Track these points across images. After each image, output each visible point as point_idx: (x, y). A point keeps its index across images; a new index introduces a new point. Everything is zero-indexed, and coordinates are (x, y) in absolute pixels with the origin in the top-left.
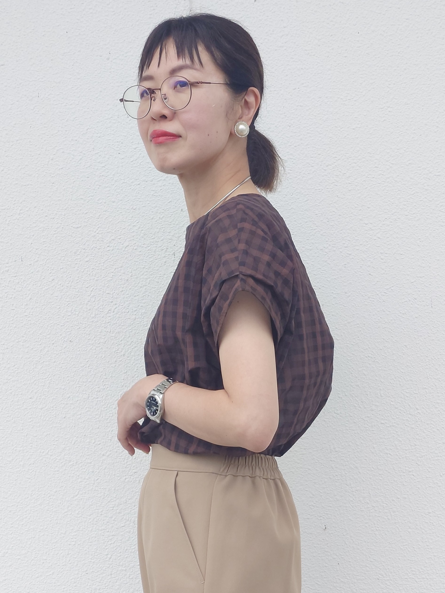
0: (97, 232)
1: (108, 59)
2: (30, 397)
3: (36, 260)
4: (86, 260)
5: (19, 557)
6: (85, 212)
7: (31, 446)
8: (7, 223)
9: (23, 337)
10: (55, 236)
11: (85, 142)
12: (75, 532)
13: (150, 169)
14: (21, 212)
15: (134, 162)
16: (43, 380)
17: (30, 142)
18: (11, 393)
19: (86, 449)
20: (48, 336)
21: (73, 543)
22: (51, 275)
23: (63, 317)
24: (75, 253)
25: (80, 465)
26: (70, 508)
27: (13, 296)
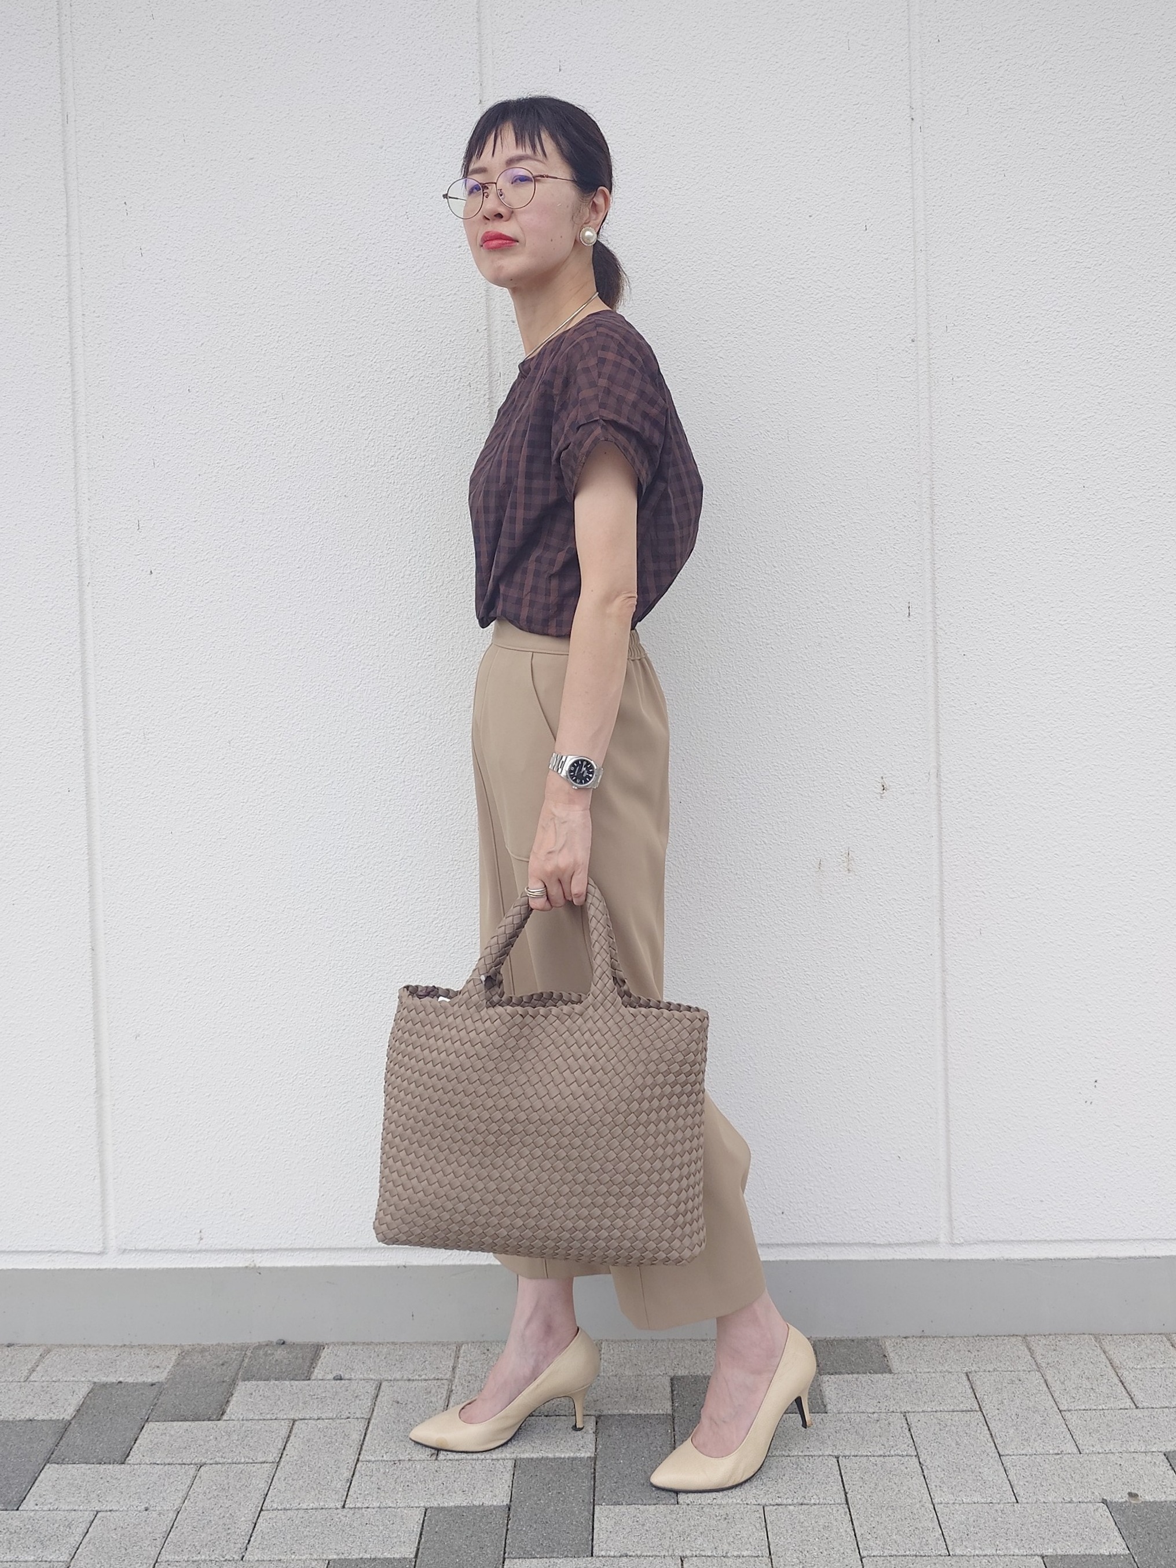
0: (374, 361)
1: (381, 147)
2: (298, 566)
3: (300, 398)
4: (361, 395)
5: (290, 764)
6: (359, 337)
7: (301, 627)
8: (263, 352)
9: (287, 492)
10: (322, 367)
11: (356, 251)
12: (358, 731)
13: (437, 281)
14: (280, 339)
15: (417, 273)
16: (314, 545)
17: (288, 252)
18: (275, 562)
19: (368, 629)
20: (318, 491)
21: (357, 744)
22: (319, 415)
23: (336, 467)
24: (348, 387)
25: (362, 648)
26: (350, 702)
27: (273, 443)
